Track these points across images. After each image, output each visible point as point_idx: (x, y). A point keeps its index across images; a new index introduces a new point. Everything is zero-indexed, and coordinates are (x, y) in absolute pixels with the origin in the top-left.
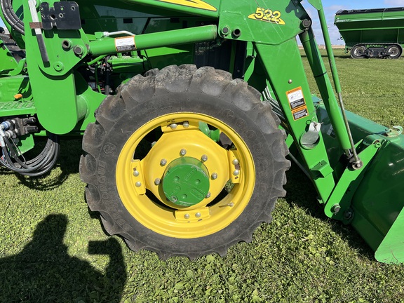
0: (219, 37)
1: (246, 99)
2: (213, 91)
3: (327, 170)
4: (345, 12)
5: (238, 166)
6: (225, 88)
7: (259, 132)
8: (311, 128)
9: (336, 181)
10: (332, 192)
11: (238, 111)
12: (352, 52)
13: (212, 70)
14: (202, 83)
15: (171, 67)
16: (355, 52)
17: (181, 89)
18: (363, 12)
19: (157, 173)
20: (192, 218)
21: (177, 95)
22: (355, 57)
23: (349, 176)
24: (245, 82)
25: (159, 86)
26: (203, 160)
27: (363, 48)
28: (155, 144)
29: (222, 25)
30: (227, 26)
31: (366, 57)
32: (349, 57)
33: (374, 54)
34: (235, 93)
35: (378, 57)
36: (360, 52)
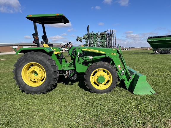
0: (106, 57)
1: (110, 66)
2: (105, 65)
3: (126, 79)
4: (151, 38)
5: (109, 77)
6: (107, 65)
7: (112, 71)
8: (122, 72)
9: (128, 81)
10: (127, 84)
11: (109, 68)
12: (156, 52)
13: (105, 62)
14: (104, 64)
15: (99, 62)
16: (157, 52)
17: (101, 65)
18: (158, 37)
19: (96, 78)
20: (102, 87)
21: (100, 66)
22: (157, 53)
23: (130, 81)
24: (110, 64)
25: (97, 64)
26: (104, 76)
27: (160, 50)
28: (96, 74)
29: (106, 55)
30: (107, 55)
31: (161, 53)
32: (154, 53)
33: (164, 52)
34: (109, 66)
35: (166, 54)
36: (158, 51)
